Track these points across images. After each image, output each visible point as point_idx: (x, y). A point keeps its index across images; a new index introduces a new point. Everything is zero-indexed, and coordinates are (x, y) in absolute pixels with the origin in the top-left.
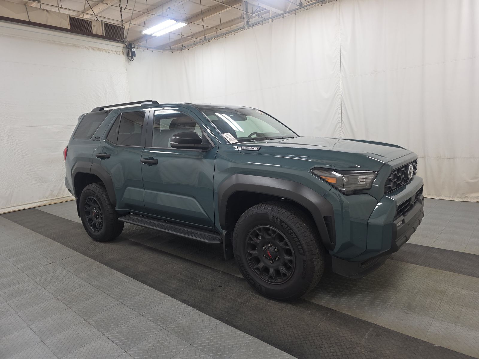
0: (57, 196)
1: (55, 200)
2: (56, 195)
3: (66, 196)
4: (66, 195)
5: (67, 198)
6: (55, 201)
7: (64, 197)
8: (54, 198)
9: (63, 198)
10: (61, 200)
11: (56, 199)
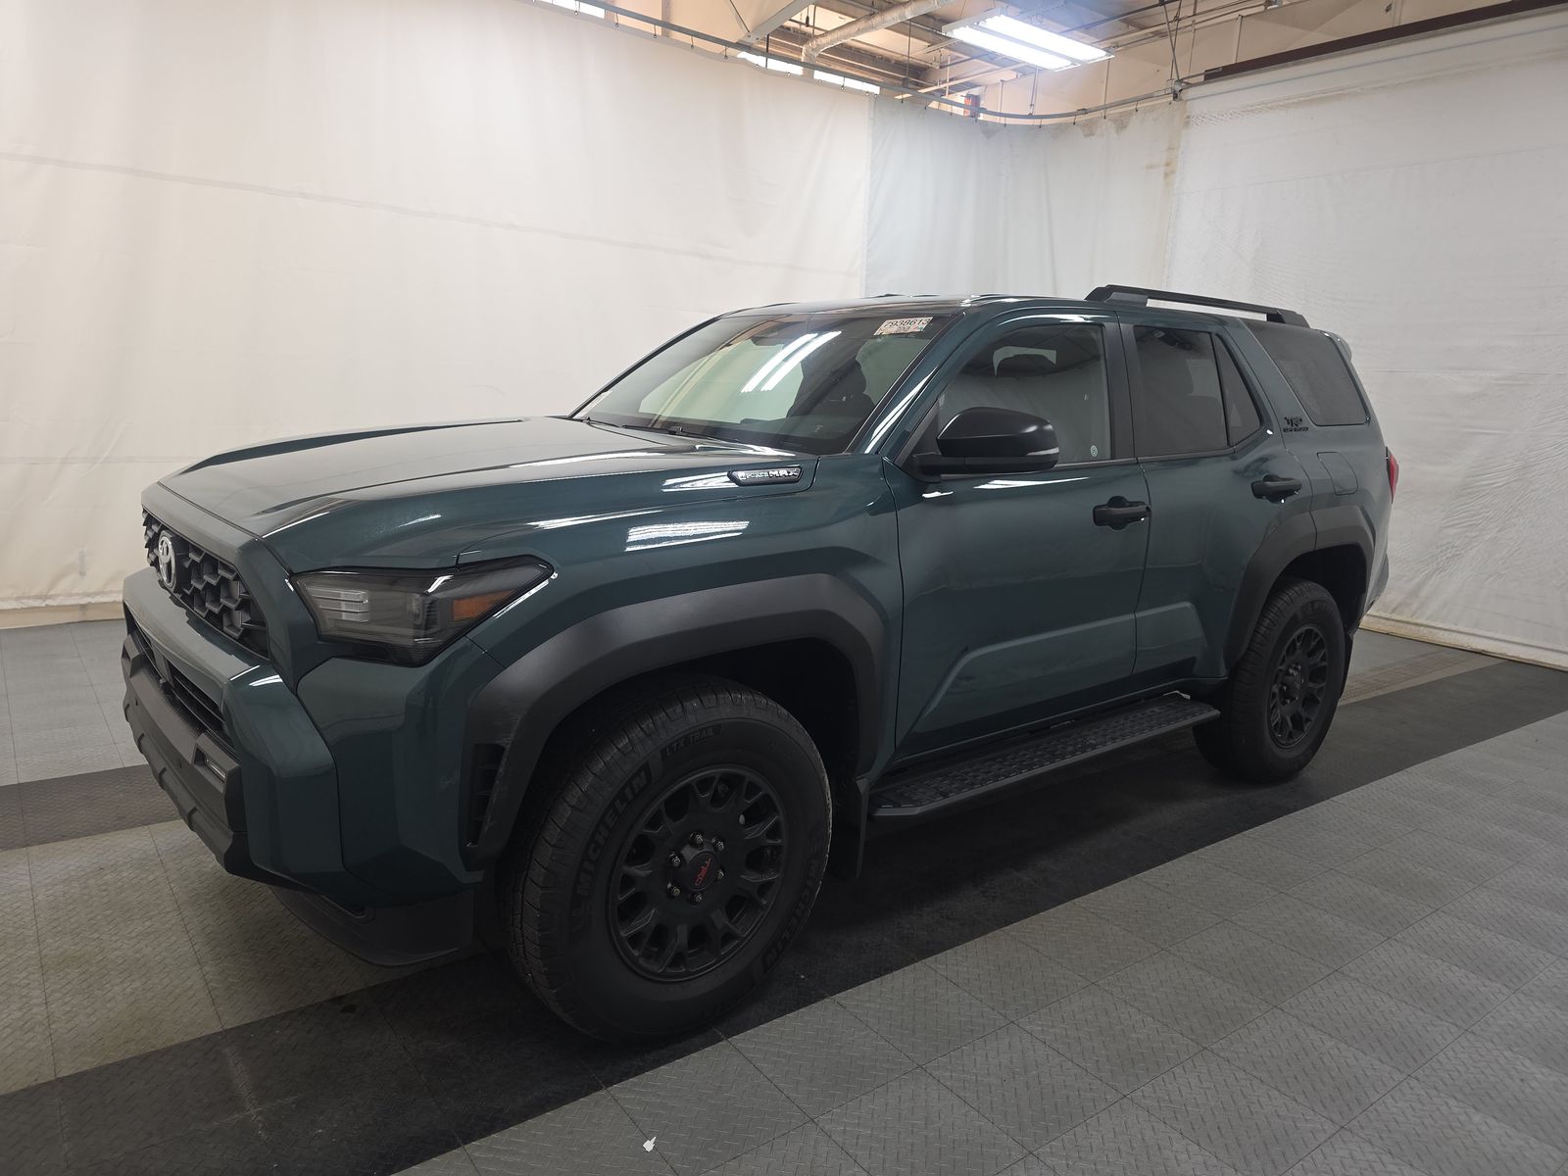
0: (1394, 611)
1: (1384, 621)
2: (1394, 606)
3: (1425, 623)
4: (1428, 619)
5: (1425, 631)
6: (1384, 624)
7: (1416, 624)
8: (1384, 615)
9: (1413, 627)
10: (1404, 631)
11: (1387, 619)
